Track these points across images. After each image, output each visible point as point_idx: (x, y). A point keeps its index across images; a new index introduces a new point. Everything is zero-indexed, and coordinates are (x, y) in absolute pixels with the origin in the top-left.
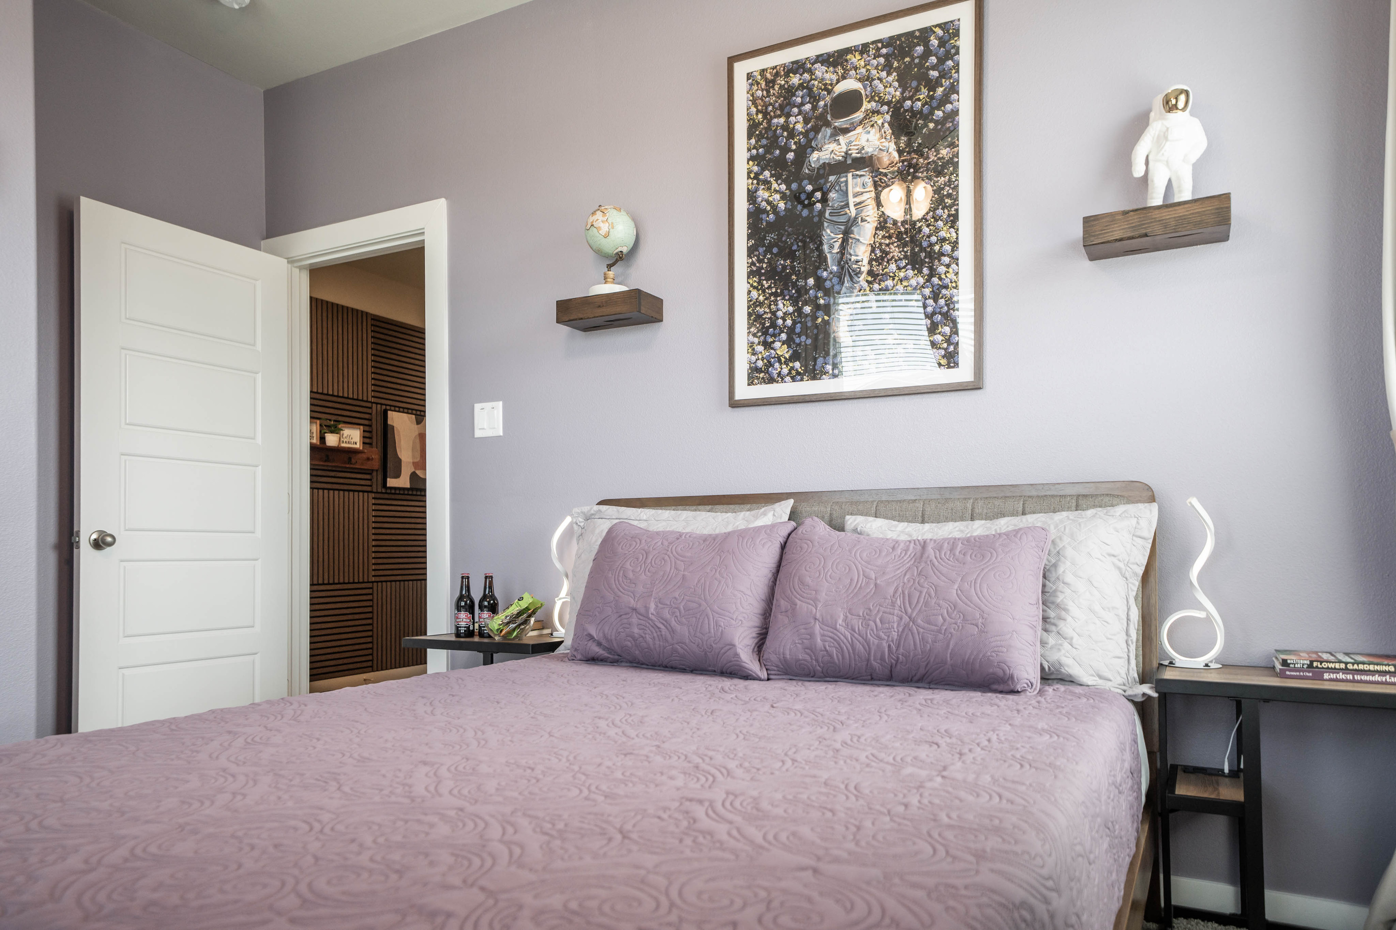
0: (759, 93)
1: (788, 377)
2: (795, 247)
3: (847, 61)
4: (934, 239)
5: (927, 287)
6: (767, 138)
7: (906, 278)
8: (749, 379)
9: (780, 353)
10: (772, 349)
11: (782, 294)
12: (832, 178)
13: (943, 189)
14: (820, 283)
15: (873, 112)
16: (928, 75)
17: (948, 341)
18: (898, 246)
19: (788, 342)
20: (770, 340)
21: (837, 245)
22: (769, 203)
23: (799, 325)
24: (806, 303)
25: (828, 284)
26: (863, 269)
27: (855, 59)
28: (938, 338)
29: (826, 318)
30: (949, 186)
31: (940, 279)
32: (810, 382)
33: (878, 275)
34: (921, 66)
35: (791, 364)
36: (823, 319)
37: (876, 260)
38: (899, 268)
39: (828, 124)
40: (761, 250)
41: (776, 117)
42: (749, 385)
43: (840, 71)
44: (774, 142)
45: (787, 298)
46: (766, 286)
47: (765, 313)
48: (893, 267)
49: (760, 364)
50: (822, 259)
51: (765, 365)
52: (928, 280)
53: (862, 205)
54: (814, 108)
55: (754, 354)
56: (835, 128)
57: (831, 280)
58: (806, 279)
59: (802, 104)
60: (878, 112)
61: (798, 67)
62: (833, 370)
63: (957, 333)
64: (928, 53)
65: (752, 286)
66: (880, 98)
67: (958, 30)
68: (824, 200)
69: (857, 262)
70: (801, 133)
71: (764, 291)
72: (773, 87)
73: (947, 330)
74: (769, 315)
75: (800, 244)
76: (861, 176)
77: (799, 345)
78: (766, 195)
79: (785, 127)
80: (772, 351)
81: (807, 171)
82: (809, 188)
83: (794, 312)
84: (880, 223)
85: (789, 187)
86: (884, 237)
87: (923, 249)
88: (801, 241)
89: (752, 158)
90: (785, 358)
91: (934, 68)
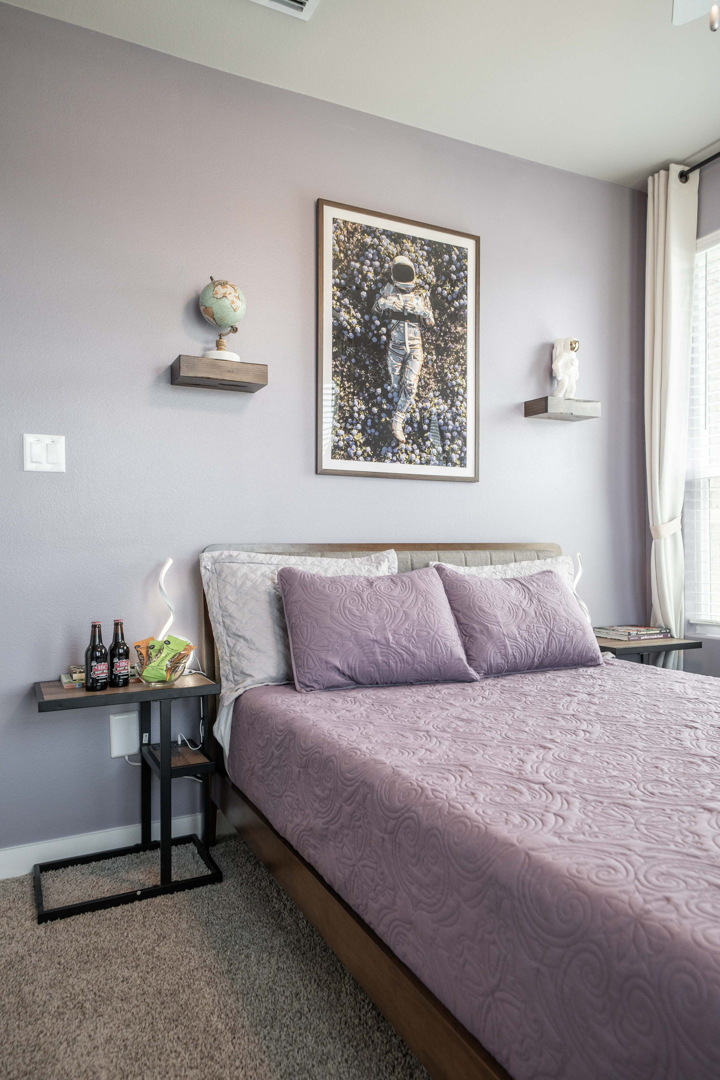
0: (342, 237)
1: (361, 457)
2: (367, 363)
3: (403, 243)
4: (454, 383)
5: (449, 412)
6: (347, 274)
7: (438, 404)
8: (332, 455)
9: (357, 439)
10: (351, 434)
11: (358, 395)
12: (394, 321)
13: (459, 352)
14: (385, 393)
15: (421, 286)
16: (451, 276)
17: (461, 449)
18: (434, 381)
19: (363, 431)
20: (349, 427)
21: (398, 370)
22: (349, 324)
23: (369, 420)
24: (373, 405)
25: (390, 395)
26: (413, 391)
27: (408, 244)
28: (455, 447)
29: (388, 419)
30: (462, 352)
31: (457, 409)
32: (377, 463)
33: (422, 397)
34: (447, 268)
35: (364, 448)
36: (386, 419)
37: (422, 387)
38: (435, 396)
39: (392, 283)
40: (344, 357)
41: (353, 260)
42: (332, 458)
43: (399, 249)
44: (351, 279)
45: (361, 398)
46: (347, 385)
47: (345, 405)
48: (431, 394)
49: (341, 444)
50: (388, 377)
51: (345, 445)
52: (450, 408)
53: (414, 347)
54: (382, 266)
55: (337, 436)
56: (396, 286)
57: (392, 393)
58: (376, 388)
59: (372, 260)
60: (424, 288)
61: (369, 231)
62: (392, 457)
63: (465, 445)
64: (450, 262)
65: (336, 383)
66: (424, 278)
67: (467, 255)
68: (388, 335)
69: (410, 385)
70: (371, 280)
71: (345, 389)
72: (352, 237)
73: (460, 442)
74: (348, 408)
75: (371, 361)
76: (413, 327)
77: (370, 435)
78: (347, 317)
79: (360, 271)
80: (351, 436)
81: (376, 310)
82: (378, 323)
83: (366, 409)
84: (424, 363)
85: (363, 317)
86: (426, 373)
87: (448, 388)
88: (372, 359)
89: (335, 285)
90: (360, 442)
91: (454, 273)
